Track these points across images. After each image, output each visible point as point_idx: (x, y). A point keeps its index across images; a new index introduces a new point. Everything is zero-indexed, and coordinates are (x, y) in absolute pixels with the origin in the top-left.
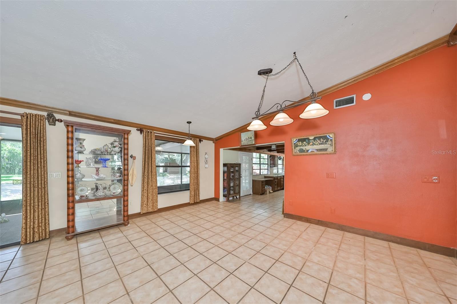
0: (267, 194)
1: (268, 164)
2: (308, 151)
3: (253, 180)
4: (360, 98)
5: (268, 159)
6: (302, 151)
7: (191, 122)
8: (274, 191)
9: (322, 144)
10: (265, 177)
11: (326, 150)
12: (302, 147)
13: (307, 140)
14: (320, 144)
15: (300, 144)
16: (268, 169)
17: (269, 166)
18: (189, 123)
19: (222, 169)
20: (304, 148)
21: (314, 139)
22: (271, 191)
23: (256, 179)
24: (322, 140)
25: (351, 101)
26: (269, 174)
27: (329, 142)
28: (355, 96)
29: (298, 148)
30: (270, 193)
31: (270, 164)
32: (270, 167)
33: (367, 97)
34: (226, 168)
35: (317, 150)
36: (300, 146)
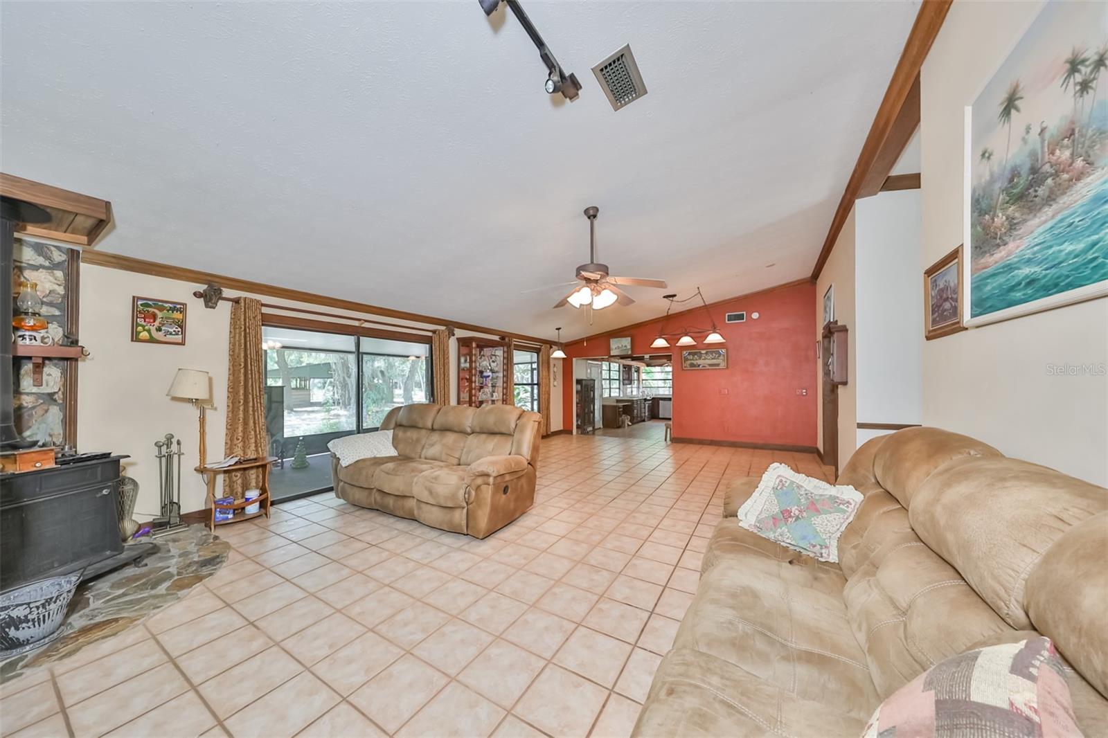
0: (624, 427)
1: (619, 380)
2: (699, 366)
3: (603, 406)
4: (749, 315)
5: (619, 371)
6: (692, 365)
7: (560, 328)
8: (633, 424)
9: (714, 359)
10: (618, 401)
11: (718, 365)
12: (692, 362)
13: (699, 355)
14: (712, 359)
15: (691, 357)
16: (619, 388)
17: (621, 383)
18: (558, 329)
19: (575, 387)
20: (695, 362)
21: (706, 353)
22: (630, 424)
23: (606, 403)
24: (714, 355)
25: (741, 317)
26: (621, 396)
27: (722, 357)
28: (745, 313)
29: (689, 362)
30: (628, 425)
31: (623, 380)
32: (623, 384)
33: (755, 316)
34: (579, 386)
35: (710, 365)
36: (691, 360)
